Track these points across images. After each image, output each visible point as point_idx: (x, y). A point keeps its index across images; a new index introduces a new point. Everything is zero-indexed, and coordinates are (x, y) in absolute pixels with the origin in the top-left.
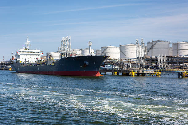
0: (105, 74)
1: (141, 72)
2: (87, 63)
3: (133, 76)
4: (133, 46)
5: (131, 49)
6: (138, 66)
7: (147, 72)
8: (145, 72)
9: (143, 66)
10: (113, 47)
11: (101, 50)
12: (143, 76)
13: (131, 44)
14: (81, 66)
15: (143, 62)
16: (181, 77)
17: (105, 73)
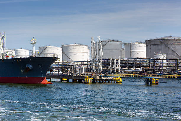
0: (50, 81)
1: (98, 78)
2: (30, 66)
3: (88, 83)
4: (78, 47)
5: (75, 50)
6: (93, 71)
7: (105, 78)
8: (103, 78)
9: (100, 70)
10: (54, 47)
11: (38, 50)
12: (100, 83)
13: (76, 44)
14: (22, 71)
15: (100, 65)
16: (150, 84)
17: (50, 79)
